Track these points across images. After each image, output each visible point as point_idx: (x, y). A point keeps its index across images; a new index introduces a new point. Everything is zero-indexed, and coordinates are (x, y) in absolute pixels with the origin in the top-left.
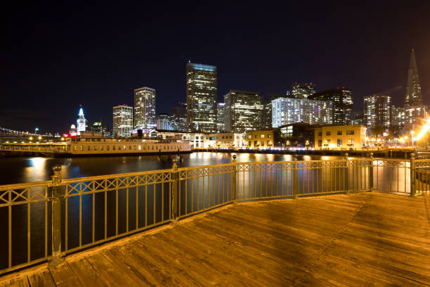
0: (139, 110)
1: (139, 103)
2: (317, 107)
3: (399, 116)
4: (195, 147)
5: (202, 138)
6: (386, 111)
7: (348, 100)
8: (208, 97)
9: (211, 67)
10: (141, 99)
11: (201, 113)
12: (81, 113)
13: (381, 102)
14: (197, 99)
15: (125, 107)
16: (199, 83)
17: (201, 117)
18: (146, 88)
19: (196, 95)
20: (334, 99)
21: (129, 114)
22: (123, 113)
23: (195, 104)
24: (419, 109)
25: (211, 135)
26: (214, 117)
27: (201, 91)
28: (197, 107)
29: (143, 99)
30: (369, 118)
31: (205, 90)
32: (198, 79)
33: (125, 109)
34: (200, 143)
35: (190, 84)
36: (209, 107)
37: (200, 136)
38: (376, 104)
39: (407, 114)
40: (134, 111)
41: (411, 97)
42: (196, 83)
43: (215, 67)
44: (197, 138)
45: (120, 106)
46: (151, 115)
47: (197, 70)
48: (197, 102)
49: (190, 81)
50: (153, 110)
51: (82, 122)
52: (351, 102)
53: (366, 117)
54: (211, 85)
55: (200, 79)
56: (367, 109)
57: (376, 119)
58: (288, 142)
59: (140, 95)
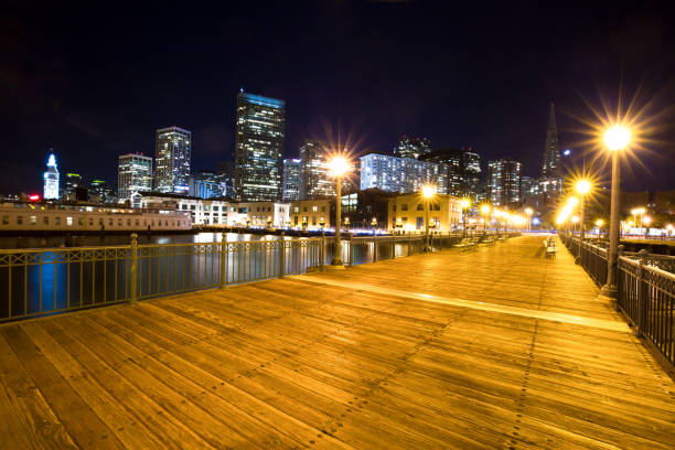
0: (162, 163)
1: (163, 152)
2: (425, 171)
3: (532, 191)
4: (211, 224)
5: (224, 209)
6: (515, 182)
7: (475, 167)
8: (269, 147)
9: (277, 102)
10: (166, 145)
11: (258, 171)
12: (52, 161)
13: (508, 169)
14: (251, 149)
15: (138, 157)
16: (256, 124)
17: (258, 178)
18: (175, 128)
19: (249, 143)
20: (452, 162)
21: (145, 168)
22: (136, 167)
23: (248, 157)
24: (554, 182)
25: (241, 205)
26: (278, 179)
27: (258, 137)
28: (251, 162)
29: (171, 145)
30: (494, 191)
31: (264, 136)
32: (254, 119)
33: (139, 161)
34: (220, 218)
35: (241, 125)
36: (270, 163)
37: (221, 205)
38: (503, 172)
39: (541, 188)
40: (154, 164)
41: (549, 167)
42: (251, 124)
43: (283, 103)
44: (216, 208)
45: (131, 155)
46: (183, 172)
47: (254, 105)
48: (251, 154)
49: (241, 121)
50: (187, 164)
51: (52, 177)
52: (478, 169)
53: (490, 189)
54: (275, 129)
55: (257, 119)
56: (491, 178)
57: (502, 193)
58: (347, 219)
59: (166, 140)
